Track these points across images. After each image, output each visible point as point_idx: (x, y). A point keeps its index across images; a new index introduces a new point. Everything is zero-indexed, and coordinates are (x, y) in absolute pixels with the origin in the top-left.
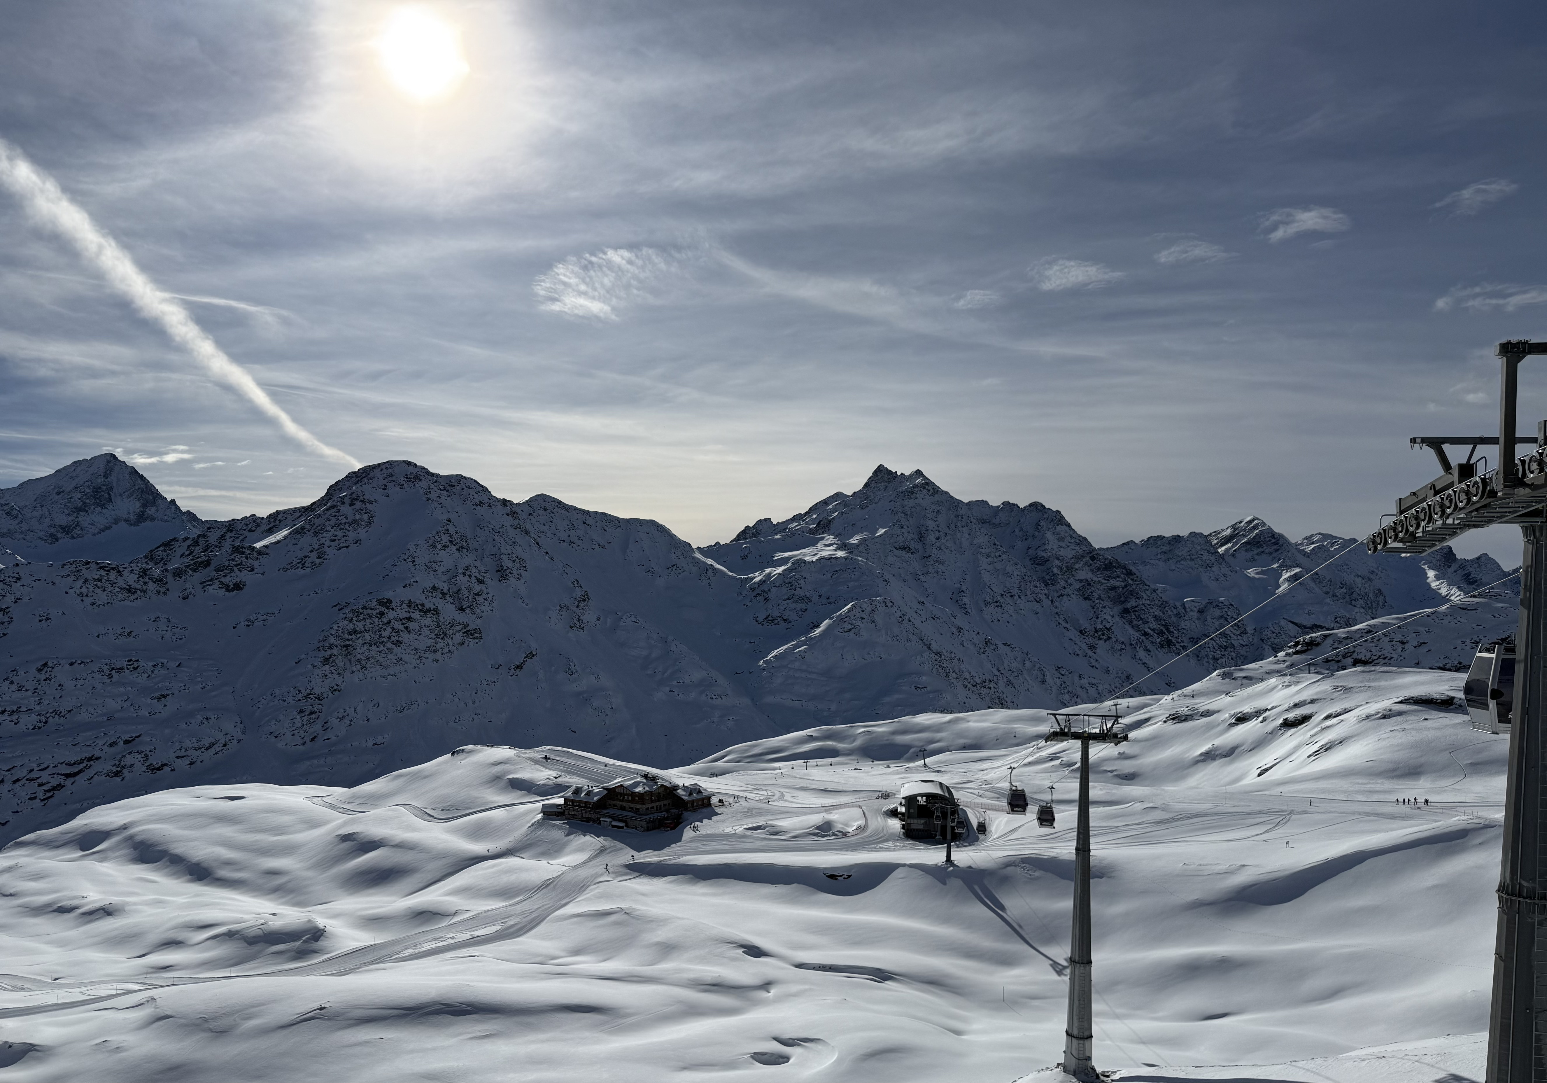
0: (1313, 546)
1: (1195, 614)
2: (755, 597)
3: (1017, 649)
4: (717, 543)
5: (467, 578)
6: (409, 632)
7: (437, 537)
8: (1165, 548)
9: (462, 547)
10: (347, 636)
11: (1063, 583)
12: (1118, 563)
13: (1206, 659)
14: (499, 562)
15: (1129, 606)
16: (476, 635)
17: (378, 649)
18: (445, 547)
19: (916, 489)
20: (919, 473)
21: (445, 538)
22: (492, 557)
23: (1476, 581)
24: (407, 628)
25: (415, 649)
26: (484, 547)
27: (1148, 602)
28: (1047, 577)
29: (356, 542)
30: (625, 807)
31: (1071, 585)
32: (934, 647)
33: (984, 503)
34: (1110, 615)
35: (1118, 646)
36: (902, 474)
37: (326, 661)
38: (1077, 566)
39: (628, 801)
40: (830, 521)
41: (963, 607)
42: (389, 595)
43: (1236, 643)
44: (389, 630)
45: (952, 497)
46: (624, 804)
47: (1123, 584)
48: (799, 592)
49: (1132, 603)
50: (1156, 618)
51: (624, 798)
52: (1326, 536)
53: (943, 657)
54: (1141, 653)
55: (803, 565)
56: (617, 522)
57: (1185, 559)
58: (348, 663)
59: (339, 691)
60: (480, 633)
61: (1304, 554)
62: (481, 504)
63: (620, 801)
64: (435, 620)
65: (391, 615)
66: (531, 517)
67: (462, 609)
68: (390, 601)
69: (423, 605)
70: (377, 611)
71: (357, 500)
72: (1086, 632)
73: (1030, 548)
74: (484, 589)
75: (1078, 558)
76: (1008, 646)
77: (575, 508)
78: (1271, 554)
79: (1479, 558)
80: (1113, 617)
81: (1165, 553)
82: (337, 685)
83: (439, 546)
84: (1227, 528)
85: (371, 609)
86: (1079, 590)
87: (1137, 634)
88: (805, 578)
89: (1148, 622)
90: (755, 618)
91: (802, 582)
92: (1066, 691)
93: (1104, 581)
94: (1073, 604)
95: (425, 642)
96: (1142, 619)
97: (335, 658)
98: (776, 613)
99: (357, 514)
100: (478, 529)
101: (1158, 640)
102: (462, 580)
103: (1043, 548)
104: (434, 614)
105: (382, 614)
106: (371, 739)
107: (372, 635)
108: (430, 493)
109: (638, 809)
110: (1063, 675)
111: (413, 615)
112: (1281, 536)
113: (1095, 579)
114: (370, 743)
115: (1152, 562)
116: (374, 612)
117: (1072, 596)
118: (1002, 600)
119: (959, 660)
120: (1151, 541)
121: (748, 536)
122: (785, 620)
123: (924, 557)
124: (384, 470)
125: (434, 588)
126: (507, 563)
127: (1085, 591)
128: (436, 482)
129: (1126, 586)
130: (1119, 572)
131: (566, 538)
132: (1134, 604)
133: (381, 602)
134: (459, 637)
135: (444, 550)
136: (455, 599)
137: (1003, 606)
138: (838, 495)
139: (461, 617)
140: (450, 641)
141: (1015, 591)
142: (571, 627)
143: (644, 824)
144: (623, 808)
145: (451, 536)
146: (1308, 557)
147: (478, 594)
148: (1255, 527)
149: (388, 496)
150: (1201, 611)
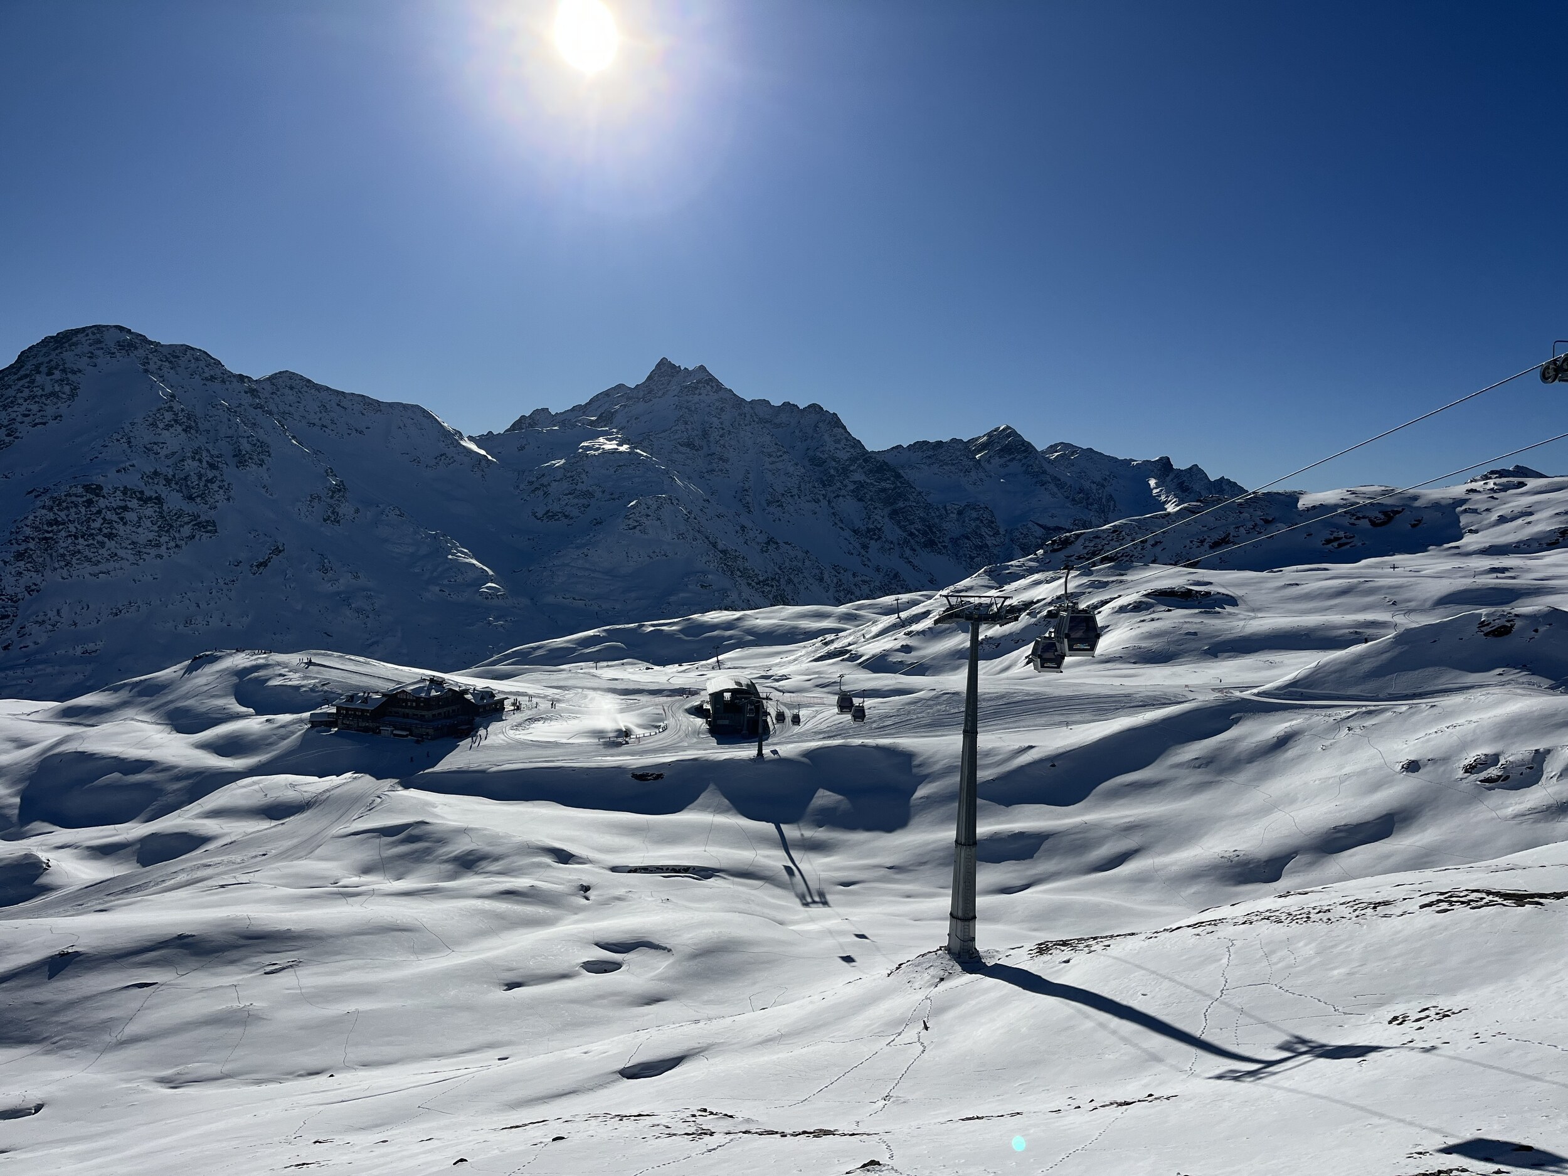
0: (1057, 454)
1: (954, 516)
2: (533, 491)
3: (798, 548)
4: (490, 432)
5: (196, 463)
6: (125, 524)
7: (158, 415)
8: (930, 453)
9: (190, 427)
10: (45, 527)
11: (839, 484)
12: (888, 466)
13: (964, 558)
14: (236, 446)
15: (897, 506)
16: (209, 528)
17: (86, 543)
18: (168, 427)
19: (700, 385)
20: (702, 368)
21: (168, 416)
22: (228, 440)
23: (1188, 489)
24: (122, 519)
25: (133, 543)
26: (218, 428)
27: (914, 504)
28: (825, 478)
29: (56, 418)
30: (408, 714)
31: (846, 486)
32: (720, 546)
33: (766, 403)
34: (881, 516)
35: (887, 546)
36: (685, 368)
37: (19, 556)
38: (852, 468)
39: (411, 707)
40: (613, 414)
41: (747, 506)
42: (99, 480)
43: (989, 543)
44: (100, 521)
45: (735, 395)
46: (407, 711)
47: (892, 486)
48: (580, 487)
49: (901, 504)
50: (922, 519)
51: (407, 704)
52: (1066, 446)
53: (728, 555)
54: (908, 552)
55: (585, 458)
56: (377, 405)
57: (947, 464)
58: (48, 559)
59: (38, 591)
60: (215, 526)
61: (1049, 461)
62: (212, 378)
63: (403, 707)
64: (158, 510)
65: (103, 503)
66: (274, 396)
67: (191, 498)
68: (100, 487)
69: (142, 492)
70: (84, 499)
71: (56, 368)
72: (859, 532)
73: (808, 449)
74: (219, 475)
75: (853, 460)
76: (789, 544)
77: (328, 389)
78: (1020, 460)
79: (1190, 469)
80: (883, 517)
81: (930, 457)
82: (36, 585)
83: (161, 425)
84: (984, 436)
85: (77, 496)
86: (853, 491)
87: (905, 534)
88: (587, 472)
89: (914, 523)
90: (534, 514)
91: (584, 476)
92: (841, 589)
93: (875, 483)
94: (848, 506)
95: (144, 535)
96: (908, 520)
97: (31, 553)
98: (556, 508)
99: (56, 385)
100: (210, 407)
101: (923, 540)
102: (190, 465)
103: (821, 449)
104: (155, 503)
105: (89, 502)
106: (80, 646)
107: (78, 526)
108: (149, 363)
109: (424, 716)
110: (839, 573)
111: (129, 505)
112: (1029, 443)
113: (869, 481)
114: (79, 650)
115: (918, 466)
116: (80, 500)
117: (848, 497)
118: (783, 500)
119: (743, 558)
120: (917, 446)
121: (524, 426)
122: (566, 517)
123: (709, 455)
124: (91, 336)
125: (156, 473)
126: (246, 446)
127: (859, 491)
128: (156, 351)
129: (895, 488)
130: (888, 474)
131: (317, 421)
132: (902, 506)
133: (87, 488)
134: (186, 531)
135: (168, 430)
136: (183, 487)
137: (784, 505)
138: (620, 387)
139: (189, 508)
140: (177, 535)
141: (795, 491)
142: (325, 520)
143: (431, 731)
144: (406, 716)
145: (176, 415)
146: (1052, 464)
147: (211, 481)
148: (1009, 436)
149: (95, 366)
150: (960, 513)
